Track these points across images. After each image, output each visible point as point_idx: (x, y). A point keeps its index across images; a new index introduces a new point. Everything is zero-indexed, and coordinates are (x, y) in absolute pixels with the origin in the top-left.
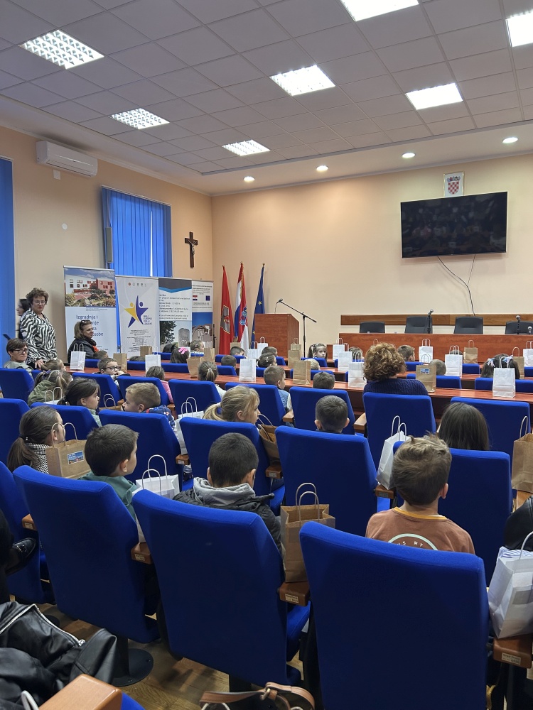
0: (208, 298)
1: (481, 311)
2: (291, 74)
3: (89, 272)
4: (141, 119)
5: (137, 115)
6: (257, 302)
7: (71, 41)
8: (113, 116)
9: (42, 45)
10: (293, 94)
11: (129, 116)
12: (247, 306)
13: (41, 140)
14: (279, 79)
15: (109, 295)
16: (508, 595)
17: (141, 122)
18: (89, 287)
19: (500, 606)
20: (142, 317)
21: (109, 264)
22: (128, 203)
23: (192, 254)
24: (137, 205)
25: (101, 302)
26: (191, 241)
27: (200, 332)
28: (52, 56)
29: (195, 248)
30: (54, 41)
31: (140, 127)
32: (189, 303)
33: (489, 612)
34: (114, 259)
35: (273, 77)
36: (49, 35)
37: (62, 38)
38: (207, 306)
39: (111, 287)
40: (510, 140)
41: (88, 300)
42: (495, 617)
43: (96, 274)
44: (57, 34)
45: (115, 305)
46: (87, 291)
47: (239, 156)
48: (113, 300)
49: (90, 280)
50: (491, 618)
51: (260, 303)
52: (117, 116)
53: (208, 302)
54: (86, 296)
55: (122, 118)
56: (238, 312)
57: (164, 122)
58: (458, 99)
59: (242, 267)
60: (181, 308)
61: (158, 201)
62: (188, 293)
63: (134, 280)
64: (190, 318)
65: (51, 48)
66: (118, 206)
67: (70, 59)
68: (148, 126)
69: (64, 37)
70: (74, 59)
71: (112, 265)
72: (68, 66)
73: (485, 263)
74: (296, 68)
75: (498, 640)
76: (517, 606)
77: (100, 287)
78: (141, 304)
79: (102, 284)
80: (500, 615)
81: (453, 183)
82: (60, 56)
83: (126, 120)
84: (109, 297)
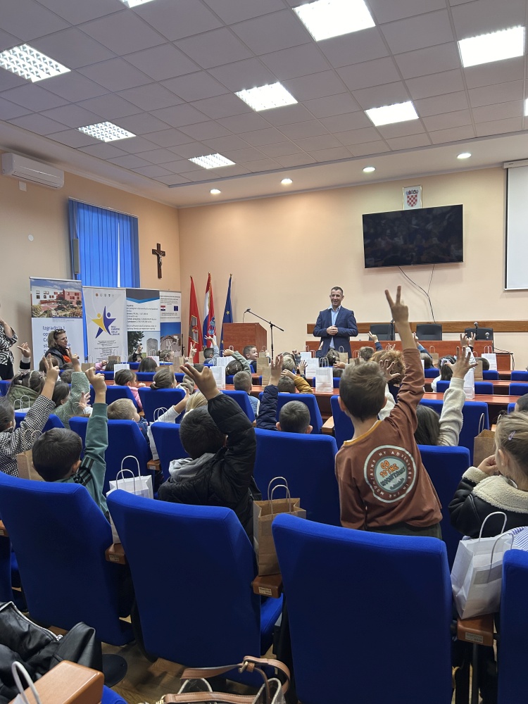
0: (176, 308)
1: (441, 318)
2: (255, 90)
3: (56, 283)
4: (108, 132)
5: (104, 128)
6: (225, 311)
7: (38, 55)
8: (80, 129)
9: (8, 59)
10: (258, 109)
11: (96, 129)
12: (215, 315)
13: (5, 152)
14: (244, 95)
15: (76, 306)
16: (470, 575)
17: (108, 135)
18: (55, 298)
19: (463, 587)
20: (110, 328)
21: (76, 275)
22: (95, 215)
23: (159, 265)
24: (104, 217)
25: (68, 313)
26: (158, 252)
27: (169, 343)
28: (18, 70)
29: (162, 259)
30: (20, 55)
31: (107, 140)
32: (157, 313)
33: (453, 594)
34: (81, 269)
35: (237, 94)
36: (16, 49)
37: (29, 52)
38: (176, 316)
39: (78, 298)
40: (464, 156)
41: (55, 311)
42: (458, 598)
43: (62, 285)
44: (24, 48)
45: (81, 316)
46: (53, 301)
47: (205, 169)
48: (80, 311)
49: (56, 291)
50: (454, 601)
51: (228, 313)
52: (84, 129)
53: (176, 312)
54: (53, 307)
55: (88, 131)
56: (206, 322)
57: (131, 135)
58: (415, 116)
59: (209, 278)
60: (149, 317)
61: (125, 213)
62: (156, 303)
63: (102, 291)
64: (158, 328)
65: (17, 62)
66: (85, 217)
67: (37, 72)
68: (115, 138)
69: (31, 52)
70: (41, 73)
71: (78, 275)
72: (34, 79)
73: (444, 273)
74: (260, 85)
75: (461, 620)
76: (478, 586)
77: (67, 298)
78: (109, 315)
79: (69, 295)
80: (463, 596)
81: (412, 196)
82: (26, 69)
83: (93, 133)
84: (75, 308)
